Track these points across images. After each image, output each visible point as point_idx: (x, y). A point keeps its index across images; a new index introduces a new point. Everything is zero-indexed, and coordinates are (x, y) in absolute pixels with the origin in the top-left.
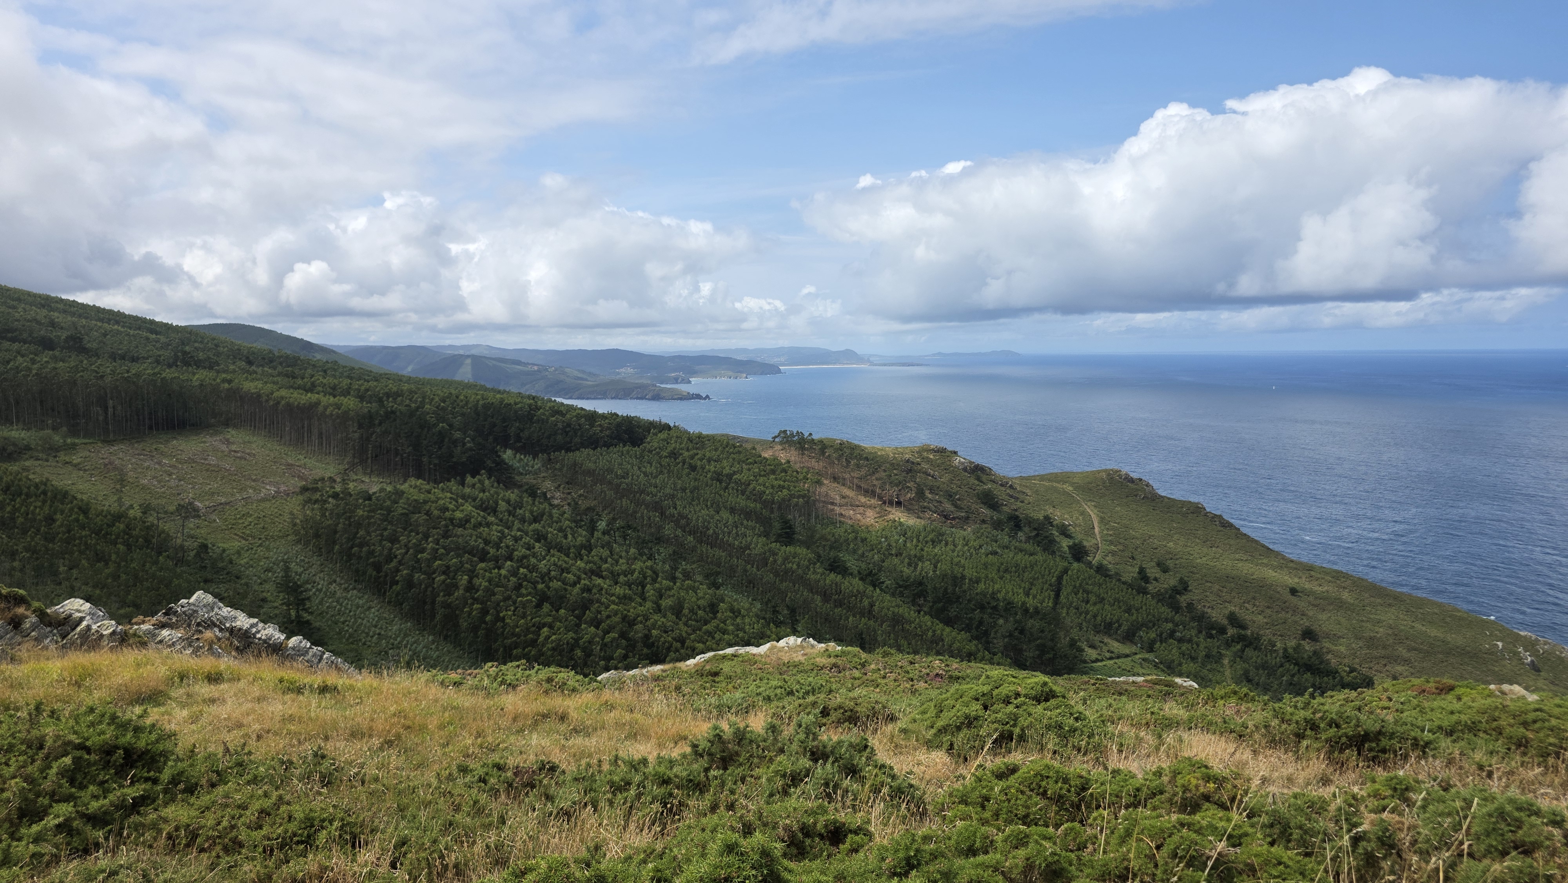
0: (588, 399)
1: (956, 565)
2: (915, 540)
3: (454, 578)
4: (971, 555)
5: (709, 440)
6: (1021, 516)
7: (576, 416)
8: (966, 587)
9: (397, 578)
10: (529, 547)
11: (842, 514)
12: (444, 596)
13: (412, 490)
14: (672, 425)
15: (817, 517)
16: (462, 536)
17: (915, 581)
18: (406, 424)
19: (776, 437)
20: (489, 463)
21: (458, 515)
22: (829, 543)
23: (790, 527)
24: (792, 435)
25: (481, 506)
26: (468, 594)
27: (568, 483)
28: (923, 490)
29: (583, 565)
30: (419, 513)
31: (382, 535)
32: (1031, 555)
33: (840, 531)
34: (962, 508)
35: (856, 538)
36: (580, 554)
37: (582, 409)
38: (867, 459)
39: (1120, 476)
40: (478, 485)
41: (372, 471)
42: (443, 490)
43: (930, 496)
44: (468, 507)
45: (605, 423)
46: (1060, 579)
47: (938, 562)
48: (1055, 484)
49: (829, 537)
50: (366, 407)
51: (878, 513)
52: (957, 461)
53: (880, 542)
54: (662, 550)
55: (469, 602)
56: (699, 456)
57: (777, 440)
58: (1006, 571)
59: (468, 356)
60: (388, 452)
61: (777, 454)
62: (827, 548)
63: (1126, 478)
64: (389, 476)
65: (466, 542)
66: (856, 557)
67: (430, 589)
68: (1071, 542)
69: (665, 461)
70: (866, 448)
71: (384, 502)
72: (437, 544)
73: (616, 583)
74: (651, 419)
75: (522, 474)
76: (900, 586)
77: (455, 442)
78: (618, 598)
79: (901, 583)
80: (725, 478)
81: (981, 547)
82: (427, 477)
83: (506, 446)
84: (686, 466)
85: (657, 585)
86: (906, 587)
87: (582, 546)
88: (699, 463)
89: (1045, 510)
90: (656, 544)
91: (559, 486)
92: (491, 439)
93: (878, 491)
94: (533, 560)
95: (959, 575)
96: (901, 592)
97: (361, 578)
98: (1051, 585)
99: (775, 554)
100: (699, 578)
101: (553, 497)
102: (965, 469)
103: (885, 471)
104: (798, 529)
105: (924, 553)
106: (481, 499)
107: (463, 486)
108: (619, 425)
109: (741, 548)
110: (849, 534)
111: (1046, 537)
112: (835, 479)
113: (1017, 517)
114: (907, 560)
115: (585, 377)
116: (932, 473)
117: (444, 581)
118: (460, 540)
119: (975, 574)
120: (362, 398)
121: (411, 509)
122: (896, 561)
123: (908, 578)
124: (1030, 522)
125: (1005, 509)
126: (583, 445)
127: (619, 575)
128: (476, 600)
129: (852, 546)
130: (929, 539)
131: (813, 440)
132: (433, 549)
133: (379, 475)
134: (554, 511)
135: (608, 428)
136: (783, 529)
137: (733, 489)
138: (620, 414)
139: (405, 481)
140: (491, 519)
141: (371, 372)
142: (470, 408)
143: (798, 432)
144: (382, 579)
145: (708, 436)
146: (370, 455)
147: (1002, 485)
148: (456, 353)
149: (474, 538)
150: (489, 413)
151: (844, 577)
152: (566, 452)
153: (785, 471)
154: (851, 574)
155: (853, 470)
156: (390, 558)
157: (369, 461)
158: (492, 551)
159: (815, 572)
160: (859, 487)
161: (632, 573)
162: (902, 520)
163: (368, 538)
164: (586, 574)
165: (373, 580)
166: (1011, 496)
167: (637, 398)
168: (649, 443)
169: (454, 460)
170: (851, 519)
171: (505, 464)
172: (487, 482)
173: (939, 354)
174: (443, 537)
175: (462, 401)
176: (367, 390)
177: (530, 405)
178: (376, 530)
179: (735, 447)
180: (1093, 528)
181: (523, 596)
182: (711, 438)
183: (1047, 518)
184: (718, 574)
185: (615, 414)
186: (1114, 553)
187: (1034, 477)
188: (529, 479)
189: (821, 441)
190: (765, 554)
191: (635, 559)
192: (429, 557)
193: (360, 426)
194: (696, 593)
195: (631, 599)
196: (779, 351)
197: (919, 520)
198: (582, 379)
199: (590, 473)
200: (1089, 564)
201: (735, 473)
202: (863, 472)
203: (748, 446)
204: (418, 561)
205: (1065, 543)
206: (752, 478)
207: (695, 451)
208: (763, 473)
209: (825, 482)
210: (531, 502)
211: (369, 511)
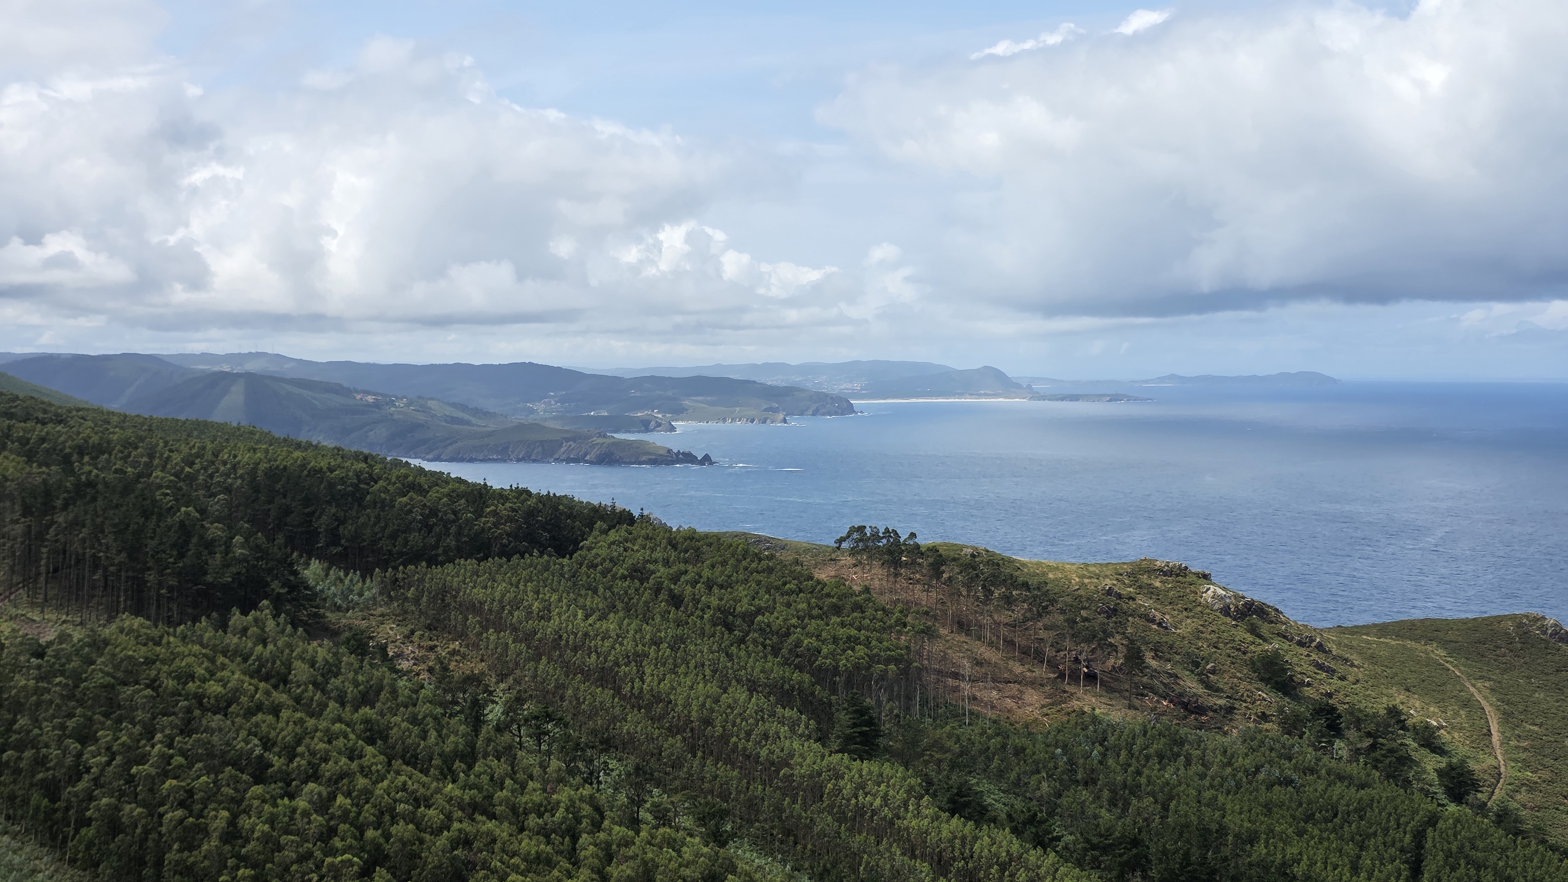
0: (471, 460)
1: (1208, 806)
2: (1123, 753)
3: (200, 816)
4: (1238, 786)
5: (710, 545)
6: (1341, 708)
7: (448, 495)
8: (1226, 851)
9: (88, 814)
10: (353, 754)
11: (975, 698)
12: (180, 851)
13: (123, 638)
14: (636, 514)
15: (924, 703)
16: (220, 730)
17: (1123, 836)
18: (117, 507)
19: (841, 541)
20: (276, 587)
21: (214, 688)
22: (949, 756)
23: (870, 722)
24: (875, 536)
25: (258, 671)
26: (227, 848)
27: (429, 628)
28: (1139, 650)
29: (458, 793)
30: (137, 683)
31: (63, 727)
32: (1362, 786)
33: (969, 732)
34: (1218, 690)
35: (1004, 747)
36: (450, 769)
37: (459, 480)
38: (1026, 586)
39: (1543, 629)
40: (253, 630)
41: (46, 600)
42: (184, 638)
43: (1154, 663)
44: (235, 675)
45: (504, 510)
46: (1419, 837)
47: (1171, 798)
48: (1410, 644)
49: (949, 744)
50: (37, 474)
51: (1049, 696)
52: (1210, 592)
53: (1053, 757)
54: (613, 764)
55: (230, 862)
56: (687, 577)
57: (844, 545)
58: (1309, 818)
59: (238, 375)
60: (78, 561)
61: (844, 573)
62: (945, 766)
63: (1555, 633)
64: (80, 610)
65: (228, 744)
66: (1004, 786)
67: (153, 836)
68: (1442, 762)
69: (620, 586)
70: (1024, 565)
71: (69, 661)
72: (170, 746)
73: (522, 830)
74: (595, 502)
75: (339, 608)
76: (1094, 847)
77: (209, 545)
78: (525, 860)
79: (1095, 840)
80: (739, 622)
81: (1258, 770)
82: (153, 612)
83: (310, 553)
84: (661, 597)
85: (602, 836)
86: (1105, 850)
87: (457, 755)
88: (689, 589)
89: (1390, 696)
90: (602, 751)
91: (412, 632)
92: (280, 539)
93: (1049, 651)
94: (362, 782)
95: (1214, 827)
96: (1095, 859)
97: (20, 812)
98: (1402, 850)
99: (838, 776)
100: (687, 821)
101: (400, 655)
102: (1226, 611)
103: (1062, 612)
104: (886, 727)
105: (1143, 780)
106: (259, 658)
107: (225, 632)
108: (531, 513)
109: (773, 764)
110: (989, 738)
111: (1391, 751)
112: (962, 626)
113: (1333, 709)
114: (1106, 794)
115: (466, 417)
116: (1158, 616)
117: (181, 821)
118: (215, 739)
119: (1247, 824)
120: (30, 456)
121: (120, 675)
122: (1085, 794)
123: (1110, 831)
124: (1358, 721)
125: (1308, 692)
126: (463, 552)
127: (526, 813)
128: (244, 860)
129: (996, 762)
130: (1151, 751)
131: (917, 546)
132: (162, 755)
133: (59, 608)
134: (401, 683)
135: (510, 519)
136: (855, 725)
137: (755, 641)
138: (534, 491)
139: (110, 620)
140: (280, 697)
141: (51, 405)
142: (241, 477)
143: (887, 530)
144: (59, 815)
145: (706, 536)
146: (43, 569)
147: (1301, 644)
148: (216, 368)
149: (243, 734)
150: (278, 486)
151: (978, 825)
152: (429, 566)
153: (858, 607)
154: (994, 820)
155: (997, 609)
156: (77, 772)
157: (42, 579)
158: (277, 762)
159: (918, 815)
160: (1010, 643)
161: (553, 811)
162: (1097, 711)
163: (36, 731)
164: (462, 809)
165: (41, 816)
166: (1320, 667)
167: (569, 460)
168: (589, 549)
169: (209, 578)
170: (993, 707)
171: (307, 588)
172: (271, 624)
173: (1172, 377)
174: (182, 732)
175: (225, 463)
176: (43, 440)
177: (358, 474)
178: (54, 717)
179: (760, 560)
180: (1489, 733)
181: (334, 852)
182: (714, 541)
183: (1394, 712)
184: (723, 814)
185: (527, 492)
186: (1531, 787)
187: (1366, 629)
188: (354, 619)
189: (934, 549)
190: (819, 774)
191: (560, 780)
192: (153, 771)
193: (27, 511)
194: (679, 852)
195: (550, 863)
196: (850, 369)
197: (1131, 713)
198: (460, 421)
199: (475, 608)
200: (1482, 807)
201: (759, 611)
202: (1019, 611)
203: (786, 557)
204: (131, 780)
205: (1431, 764)
206: (794, 621)
207: (682, 567)
208: (815, 612)
209: (943, 631)
210: (356, 665)
211: (39, 679)
